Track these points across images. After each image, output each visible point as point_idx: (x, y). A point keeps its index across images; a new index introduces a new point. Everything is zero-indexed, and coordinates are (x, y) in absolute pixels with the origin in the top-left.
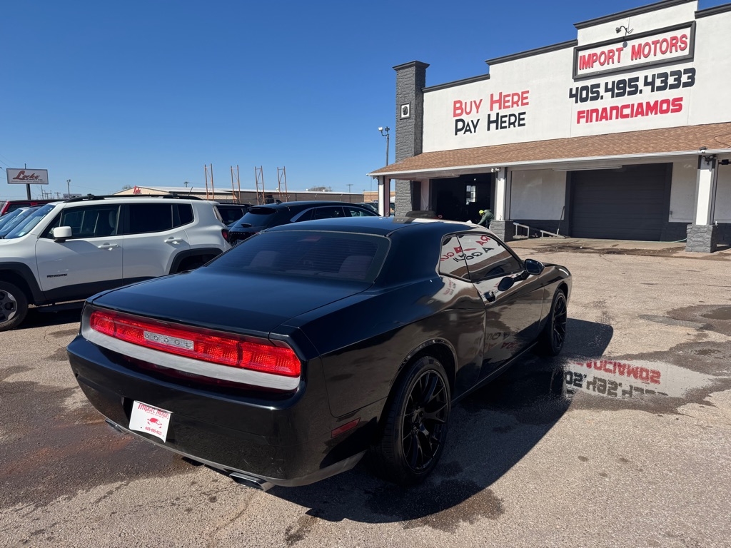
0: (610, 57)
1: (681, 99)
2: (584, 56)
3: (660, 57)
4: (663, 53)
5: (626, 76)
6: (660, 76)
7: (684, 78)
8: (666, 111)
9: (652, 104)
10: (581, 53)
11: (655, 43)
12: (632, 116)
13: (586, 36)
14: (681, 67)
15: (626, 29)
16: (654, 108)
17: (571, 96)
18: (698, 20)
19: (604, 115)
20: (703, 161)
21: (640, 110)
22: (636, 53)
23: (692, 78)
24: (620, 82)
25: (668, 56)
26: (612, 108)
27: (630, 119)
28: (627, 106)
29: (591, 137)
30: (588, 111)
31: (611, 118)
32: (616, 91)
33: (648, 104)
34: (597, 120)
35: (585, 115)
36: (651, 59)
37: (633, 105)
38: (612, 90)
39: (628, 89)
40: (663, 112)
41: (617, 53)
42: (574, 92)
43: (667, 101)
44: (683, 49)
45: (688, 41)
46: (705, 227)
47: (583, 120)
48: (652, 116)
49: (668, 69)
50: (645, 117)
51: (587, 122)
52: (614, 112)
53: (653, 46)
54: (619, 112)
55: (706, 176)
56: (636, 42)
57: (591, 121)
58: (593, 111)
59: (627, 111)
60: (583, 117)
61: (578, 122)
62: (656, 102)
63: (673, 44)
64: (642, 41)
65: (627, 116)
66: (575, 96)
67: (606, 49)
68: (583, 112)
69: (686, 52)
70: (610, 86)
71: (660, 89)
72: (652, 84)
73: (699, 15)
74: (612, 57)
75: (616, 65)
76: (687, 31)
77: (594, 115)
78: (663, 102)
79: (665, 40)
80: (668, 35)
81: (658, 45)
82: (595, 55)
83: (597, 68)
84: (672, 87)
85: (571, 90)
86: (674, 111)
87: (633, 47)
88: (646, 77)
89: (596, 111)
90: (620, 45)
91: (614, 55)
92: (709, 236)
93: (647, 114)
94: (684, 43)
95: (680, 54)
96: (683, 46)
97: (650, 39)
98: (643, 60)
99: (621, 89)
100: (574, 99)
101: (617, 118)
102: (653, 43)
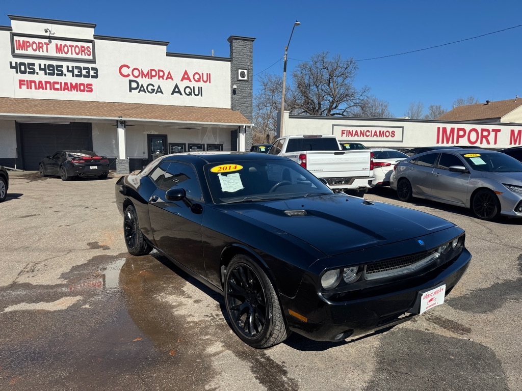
0: (40, 47)
1: (91, 85)
2: (19, 41)
3: (74, 56)
4: (77, 54)
5: (55, 63)
6: (77, 68)
7: (92, 73)
8: (83, 91)
9: (74, 85)
10: (16, 38)
11: (71, 46)
12: (61, 90)
13: (18, 26)
14: (90, 66)
15: (50, 31)
16: (75, 87)
17: (12, 67)
18: (95, 40)
19: (40, 86)
20: (119, 124)
21: (66, 87)
22: (59, 49)
23: (96, 73)
24: (49, 66)
25: (80, 56)
26: (46, 83)
27: (60, 91)
28: (57, 83)
29: (33, 100)
30: (27, 81)
31: (46, 89)
32: (48, 71)
33: (71, 84)
34: (36, 88)
35: (26, 83)
36: (69, 55)
37: (61, 83)
38: (44, 70)
39: (56, 72)
40: (81, 91)
41: (45, 46)
42: (14, 65)
43: (83, 84)
44: (89, 55)
45: (91, 51)
46: (125, 160)
47: (24, 87)
48: (74, 92)
49: (82, 65)
50: (70, 92)
51: (28, 88)
52: (48, 85)
53: (70, 48)
54: (52, 86)
55: (121, 132)
56: (59, 42)
57: (31, 88)
58: (31, 82)
59: (57, 86)
60: (24, 84)
61: (20, 88)
62: (76, 84)
63: (83, 50)
64: (63, 43)
65: (57, 89)
66: (15, 68)
67: (37, 40)
68: (24, 81)
69: (91, 57)
70: (43, 67)
71: (77, 76)
72: (72, 71)
73: (96, 37)
74: (42, 47)
75: (45, 54)
76: (90, 45)
77: (33, 84)
78: (81, 84)
79: (77, 46)
80: (80, 44)
81: (73, 48)
82: (28, 42)
83: (30, 51)
84: (85, 76)
85: (11, 63)
86: (88, 91)
87: (57, 45)
88: (68, 67)
89: (34, 82)
90: (47, 41)
91: (43, 46)
92: (127, 165)
93: (71, 91)
94: (89, 51)
95: (87, 57)
96: (88, 53)
97: (68, 43)
98: (64, 55)
99: (50, 70)
100: (15, 70)
101: (51, 89)
102: (70, 46)
